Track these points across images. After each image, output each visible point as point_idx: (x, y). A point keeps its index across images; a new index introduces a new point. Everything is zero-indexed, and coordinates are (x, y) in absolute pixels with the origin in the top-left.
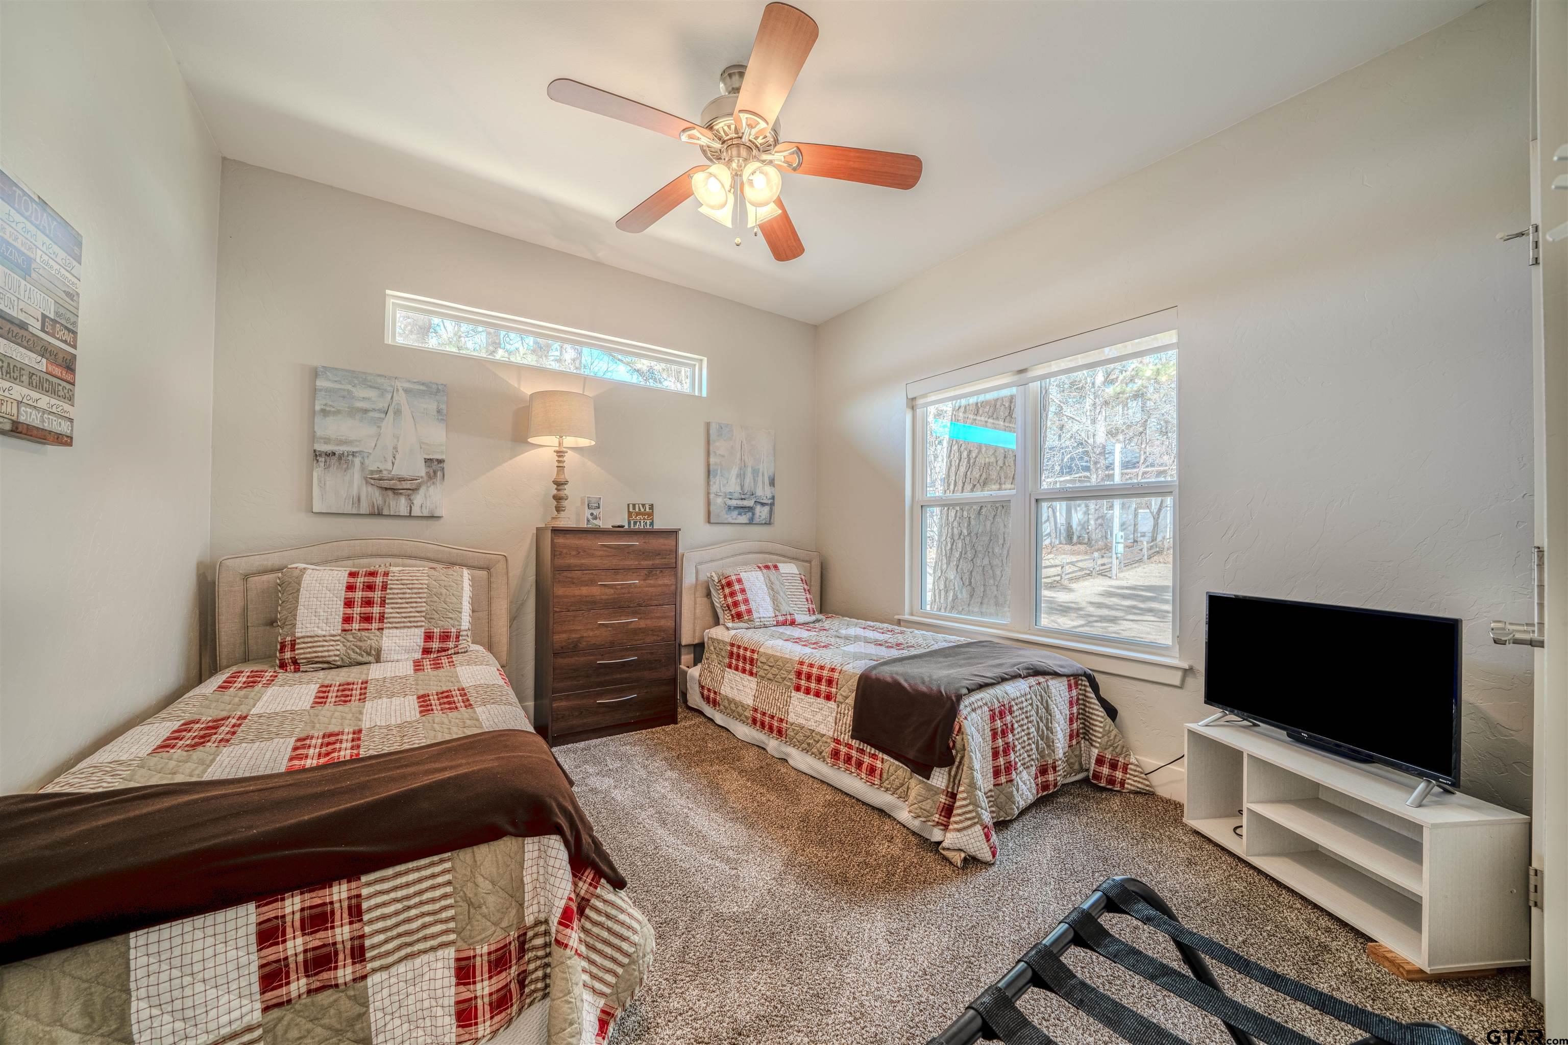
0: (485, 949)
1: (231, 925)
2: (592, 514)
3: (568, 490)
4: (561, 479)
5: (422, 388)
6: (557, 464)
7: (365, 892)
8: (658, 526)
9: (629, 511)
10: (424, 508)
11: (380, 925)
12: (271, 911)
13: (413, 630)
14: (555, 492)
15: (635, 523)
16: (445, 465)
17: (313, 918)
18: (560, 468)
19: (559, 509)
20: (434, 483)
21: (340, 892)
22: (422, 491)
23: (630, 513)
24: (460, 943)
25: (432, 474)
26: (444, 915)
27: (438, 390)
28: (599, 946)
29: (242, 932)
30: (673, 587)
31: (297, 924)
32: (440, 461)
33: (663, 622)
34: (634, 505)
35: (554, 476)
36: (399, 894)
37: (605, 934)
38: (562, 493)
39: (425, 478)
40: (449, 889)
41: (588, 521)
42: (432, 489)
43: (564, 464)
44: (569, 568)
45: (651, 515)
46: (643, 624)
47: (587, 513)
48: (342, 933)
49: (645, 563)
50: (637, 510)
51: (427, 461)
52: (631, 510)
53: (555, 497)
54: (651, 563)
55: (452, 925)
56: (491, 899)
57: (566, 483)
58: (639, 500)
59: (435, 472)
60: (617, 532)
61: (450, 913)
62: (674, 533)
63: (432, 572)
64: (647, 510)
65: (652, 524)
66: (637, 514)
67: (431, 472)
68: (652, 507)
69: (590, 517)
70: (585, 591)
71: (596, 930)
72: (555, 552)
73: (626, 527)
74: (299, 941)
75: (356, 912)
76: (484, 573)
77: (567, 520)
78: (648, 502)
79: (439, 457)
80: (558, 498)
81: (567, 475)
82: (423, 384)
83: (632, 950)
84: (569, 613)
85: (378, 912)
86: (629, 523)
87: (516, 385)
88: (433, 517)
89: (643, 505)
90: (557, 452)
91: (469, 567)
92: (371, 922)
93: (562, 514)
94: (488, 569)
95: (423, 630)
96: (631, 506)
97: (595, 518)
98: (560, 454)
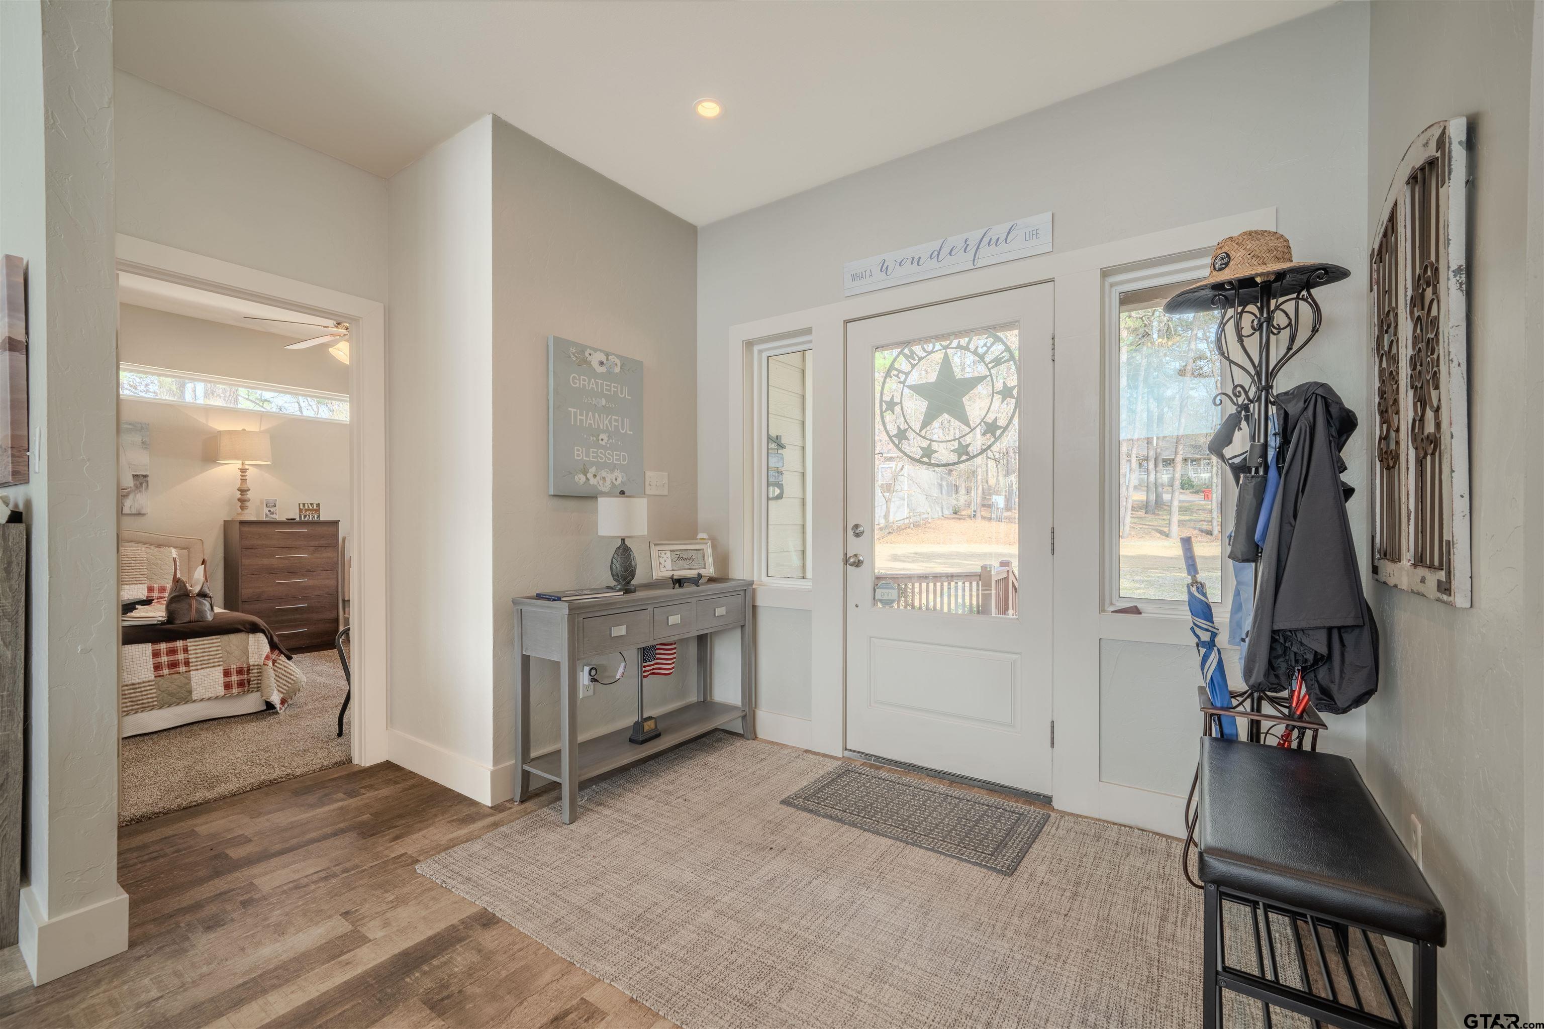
0: (235, 667)
1: (144, 649)
2: (270, 511)
3: (249, 495)
4: (245, 487)
5: (131, 427)
6: (240, 477)
7: (189, 644)
8: (322, 519)
9: (300, 508)
10: (133, 508)
11: (195, 656)
12: (157, 647)
13: (139, 585)
14: (240, 496)
15: (305, 517)
16: (149, 479)
17: (170, 651)
18: (243, 480)
19: (243, 508)
20: (140, 491)
21: (180, 644)
22: (131, 497)
23: (300, 510)
24: (225, 665)
25: (139, 485)
26: (218, 656)
27: (142, 428)
28: (281, 676)
29: (147, 652)
30: (335, 559)
31: (165, 652)
32: (145, 476)
33: (327, 582)
34: (304, 505)
35: (238, 485)
36: (201, 647)
37: (284, 672)
38: (245, 497)
39: (133, 488)
40: (219, 648)
41: (267, 515)
42: (138, 496)
43: (247, 477)
44: (253, 547)
45: (318, 511)
46: (311, 583)
47: (266, 510)
48: (181, 656)
49: (313, 543)
50: (306, 507)
51: (134, 476)
52: (301, 507)
53: (239, 500)
54: (317, 543)
55: (221, 659)
56: (236, 652)
57: (248, 490)
58: (308, 501)
59: (141, 484)
60: (291, 522)
61: (220, 655)
62: (336, 523)
63: (148, 550)
64: (315, 507)
65: (319, 517)
66: (307, 510)
67: (138, 483)
68: (318, 505)
69: (268, 513)
70: (266, 561)
71: (279, 670)
72: (242, 536)
73: (298, 519)
74: (166, 658)
75: (186, 650)
76: (185, 552)
77: (250, 515)
78: (315, 502)
79: (145, 474)
80: (241, 501)
81: (249, 484)
82: (130, 424)
83: (295, 679)
84: (253, 576)
85: (194, 652)
86: (300, 517)
87: (205, 422)
88: (139, 514)
89: (311, 504)
90: (241, 469)
91: (176, 547)
92: (191, 654)
93: (246, 511)
94: (188, 548)
95: (146, 585)
96: (301, 505)
97: (273, 513)
98: (243, 471)
